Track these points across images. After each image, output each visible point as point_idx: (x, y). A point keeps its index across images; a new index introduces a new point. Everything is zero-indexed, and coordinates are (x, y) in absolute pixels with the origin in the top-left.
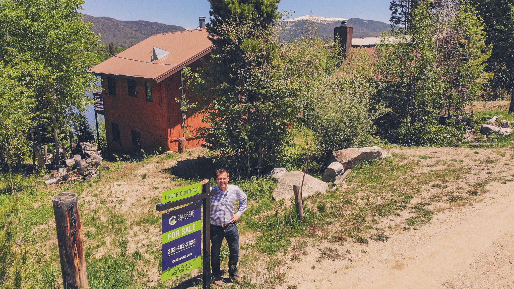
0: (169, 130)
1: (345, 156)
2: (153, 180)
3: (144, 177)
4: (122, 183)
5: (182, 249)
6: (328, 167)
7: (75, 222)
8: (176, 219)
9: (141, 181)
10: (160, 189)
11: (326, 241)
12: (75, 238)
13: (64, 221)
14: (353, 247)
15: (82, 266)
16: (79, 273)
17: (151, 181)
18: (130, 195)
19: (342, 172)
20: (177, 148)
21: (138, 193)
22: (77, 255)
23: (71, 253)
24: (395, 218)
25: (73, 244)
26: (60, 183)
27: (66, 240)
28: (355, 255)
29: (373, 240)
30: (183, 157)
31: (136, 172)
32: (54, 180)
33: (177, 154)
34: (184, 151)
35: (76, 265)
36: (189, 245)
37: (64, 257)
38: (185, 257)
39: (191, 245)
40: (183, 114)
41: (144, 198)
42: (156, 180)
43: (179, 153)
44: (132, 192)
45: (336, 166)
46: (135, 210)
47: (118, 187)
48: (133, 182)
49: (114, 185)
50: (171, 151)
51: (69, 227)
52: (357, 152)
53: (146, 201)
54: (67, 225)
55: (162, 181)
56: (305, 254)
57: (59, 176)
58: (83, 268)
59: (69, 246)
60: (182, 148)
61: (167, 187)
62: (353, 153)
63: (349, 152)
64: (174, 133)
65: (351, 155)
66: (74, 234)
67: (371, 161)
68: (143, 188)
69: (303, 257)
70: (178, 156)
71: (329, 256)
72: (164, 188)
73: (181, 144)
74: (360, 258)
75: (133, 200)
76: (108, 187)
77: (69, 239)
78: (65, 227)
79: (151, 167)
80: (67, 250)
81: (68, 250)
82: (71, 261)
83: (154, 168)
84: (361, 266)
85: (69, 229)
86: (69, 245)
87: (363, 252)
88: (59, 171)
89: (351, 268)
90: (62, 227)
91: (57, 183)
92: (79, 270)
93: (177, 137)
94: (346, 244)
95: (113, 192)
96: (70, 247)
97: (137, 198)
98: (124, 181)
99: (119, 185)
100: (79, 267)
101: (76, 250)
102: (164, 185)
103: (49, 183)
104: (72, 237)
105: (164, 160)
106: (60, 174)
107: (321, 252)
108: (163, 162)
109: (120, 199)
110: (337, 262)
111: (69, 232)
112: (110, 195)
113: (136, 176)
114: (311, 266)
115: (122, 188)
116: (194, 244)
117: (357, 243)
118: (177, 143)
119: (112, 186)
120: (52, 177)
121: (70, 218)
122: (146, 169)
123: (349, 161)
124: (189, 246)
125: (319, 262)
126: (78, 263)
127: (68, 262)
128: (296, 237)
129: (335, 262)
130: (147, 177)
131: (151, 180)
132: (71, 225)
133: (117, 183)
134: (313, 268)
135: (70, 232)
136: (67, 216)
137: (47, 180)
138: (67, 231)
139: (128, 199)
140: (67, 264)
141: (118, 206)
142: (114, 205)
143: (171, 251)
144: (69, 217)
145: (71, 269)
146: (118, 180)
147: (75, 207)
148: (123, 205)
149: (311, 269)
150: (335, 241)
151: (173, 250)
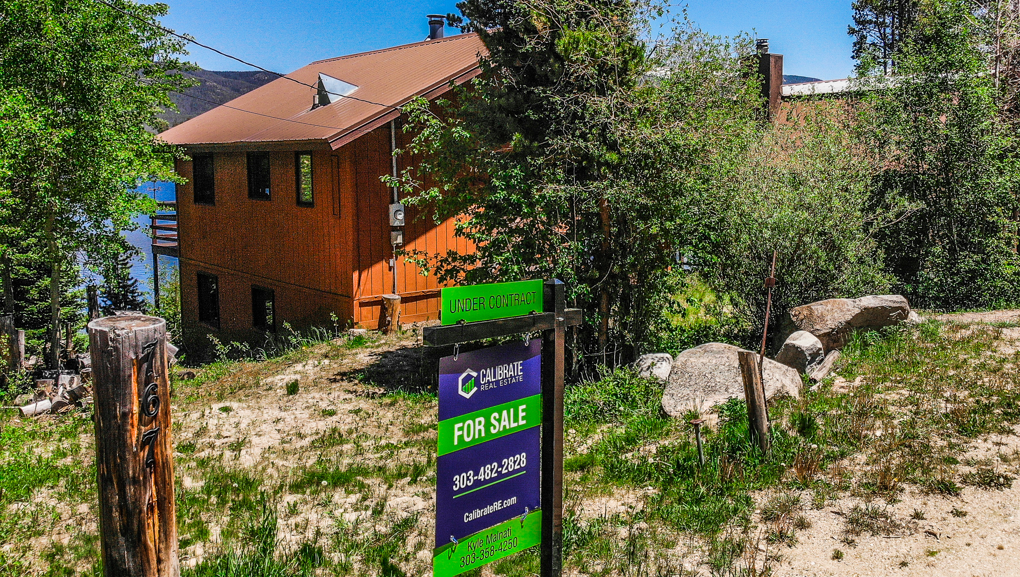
0: (356, 275)
1: (822, 318)
2: (317, 395)
3: (293, 389)
4: (235, 405)
5: (492, 480)
6: (788, 341)
7: (156, 402)
8: (477, 383)
9: (285, 399)
10: (340, 415)
11: (848, 493)
12: (152, 453)
13: (124, 397)
14: (925, 504)
15: (167, 547)
16: (159, 571)
17: (314, 398)
18: (258, 429)
19: (819, 354)
20: (375, 323)
21: (280, 426)
22: (156, 510)
23: (137, 501)
24: (1004, 439)
25: (144, 471)
26: (63, 410)
27: (123, 458)
28: (941, 523)
29: (973, 488)
30: (392, 342)
31: (269, 380)
32: (45, 404)
33: (376, 336)
34: (395, 327)
35: (151, 545)
36: (510, 470)
37: (116, 514)
38: (497, 506)
39: (515, 471)
40: (394, 233)
41: (301, 436)
42: (325, 396)
43: (380, 333)
44: (264, 426)
45: (804, 340)
46: (280, 462)
47: (225, 415)
48: (263, 402)
49: (211, 409)
50: (360, 327)
51: (136, 417)
52: (850, 307)
53: (306, 442)
54: (131, 411)
55: (341, 398)
56: (802, 525)
57: (60, 393)
58: (171, 556)
59: (134, 477)
60: (389, 318)
61: (359, 410)
62: (842, 311)
63: (829, 307)
64: (369, 282)
65: (836, 314)
66: (150, 441)
67: (886, 331)
68: (294, 414)
69: (800, 535)
70: (378, 339)
71: (870, 527)
72: (350, 412)
73: (387, 309)
74: (956, 528)
75: (271, 438)
76: (195, 416)
77: (135, 455)
78: (125, 415)
79: (309, 367)
80: (125, 492)
81: (130, 490)
82: (135, 527)
83: (318, 368)
84: (967, 548)
85: (136, 423)
86: (134, 473)
87: (958, 514)
88: (60, 382)
89: (942, 553)
90: (115, 417)
91: (54, 410)
92: (159, 561)
93: (377, 293)
94: (905, 498)
95: (211, 426)
96: (135, 481)
97: (279, 436)
98: (240, 401)
99: (226, 410)
100: (158, 551)
101: (155, 493)
102: (349, 407)
103: (31, 412)
104: (142, 448)
105: (343, 350)
106: (61, 389)
107: (844, 520)
108: (342, 355)
109: (232, 439)
110: (898, 540)
111: (136, 432)
112: (202, 432)
113: (270, 389)
114: (831, 554)
115: (235, 416)
116: (521, 469)
117: (932, 495)
118: (377, 309)
119: (207, 412)
120: (41, 395)
121: (142, 387)
122: (295, 373)
123: (833, 330)
124: (509, 474)
125: (850, 543)
126: (157, 537)
127: (126, 530)
128: (761, 490)
129: (892, 542)
130: (301, 390)
131: (312, 395)
132: (144, 408)
133: (221, 405)
134: (838, 556)
135: (139, 434)
136: (134, 378)
137: (28, 403)
138: (129, 427)
139: (255, 440)
140: (122, 540)
141: (228, 454)
142: (216, 453)
143: (461, 481)
144: (138, 383)
145: (134, 556)
146: (220, 398)
147: (158, 356)
148: (243, 452)
149: (831, 561)
150: (874, 492)
151: (468, 479)
